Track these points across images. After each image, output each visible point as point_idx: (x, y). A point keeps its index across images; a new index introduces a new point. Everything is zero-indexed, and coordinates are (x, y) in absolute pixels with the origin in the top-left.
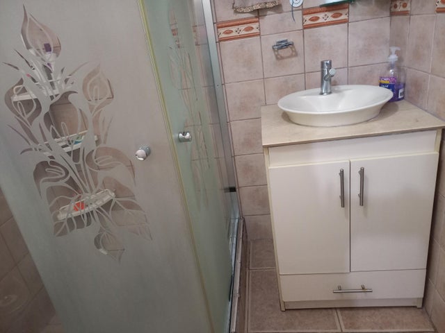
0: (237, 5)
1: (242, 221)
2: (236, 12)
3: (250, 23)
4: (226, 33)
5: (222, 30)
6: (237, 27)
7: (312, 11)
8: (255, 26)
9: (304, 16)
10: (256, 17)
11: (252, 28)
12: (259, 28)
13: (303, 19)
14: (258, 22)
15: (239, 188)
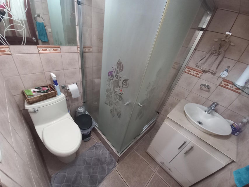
0: (198, 64)
1: (155, 122)
2: (196, 66)
3: (199, 72)
4: (188, 71)
5: (187, 69)
6: (193, 71)
7: (228, 82)
8: (200, 74)
9: (223, 82)
10: (203, 72)
11: (198, 74)
12: (201, 76)
13: (221, 82)
14: (202, 73)
15: (160, 114)
